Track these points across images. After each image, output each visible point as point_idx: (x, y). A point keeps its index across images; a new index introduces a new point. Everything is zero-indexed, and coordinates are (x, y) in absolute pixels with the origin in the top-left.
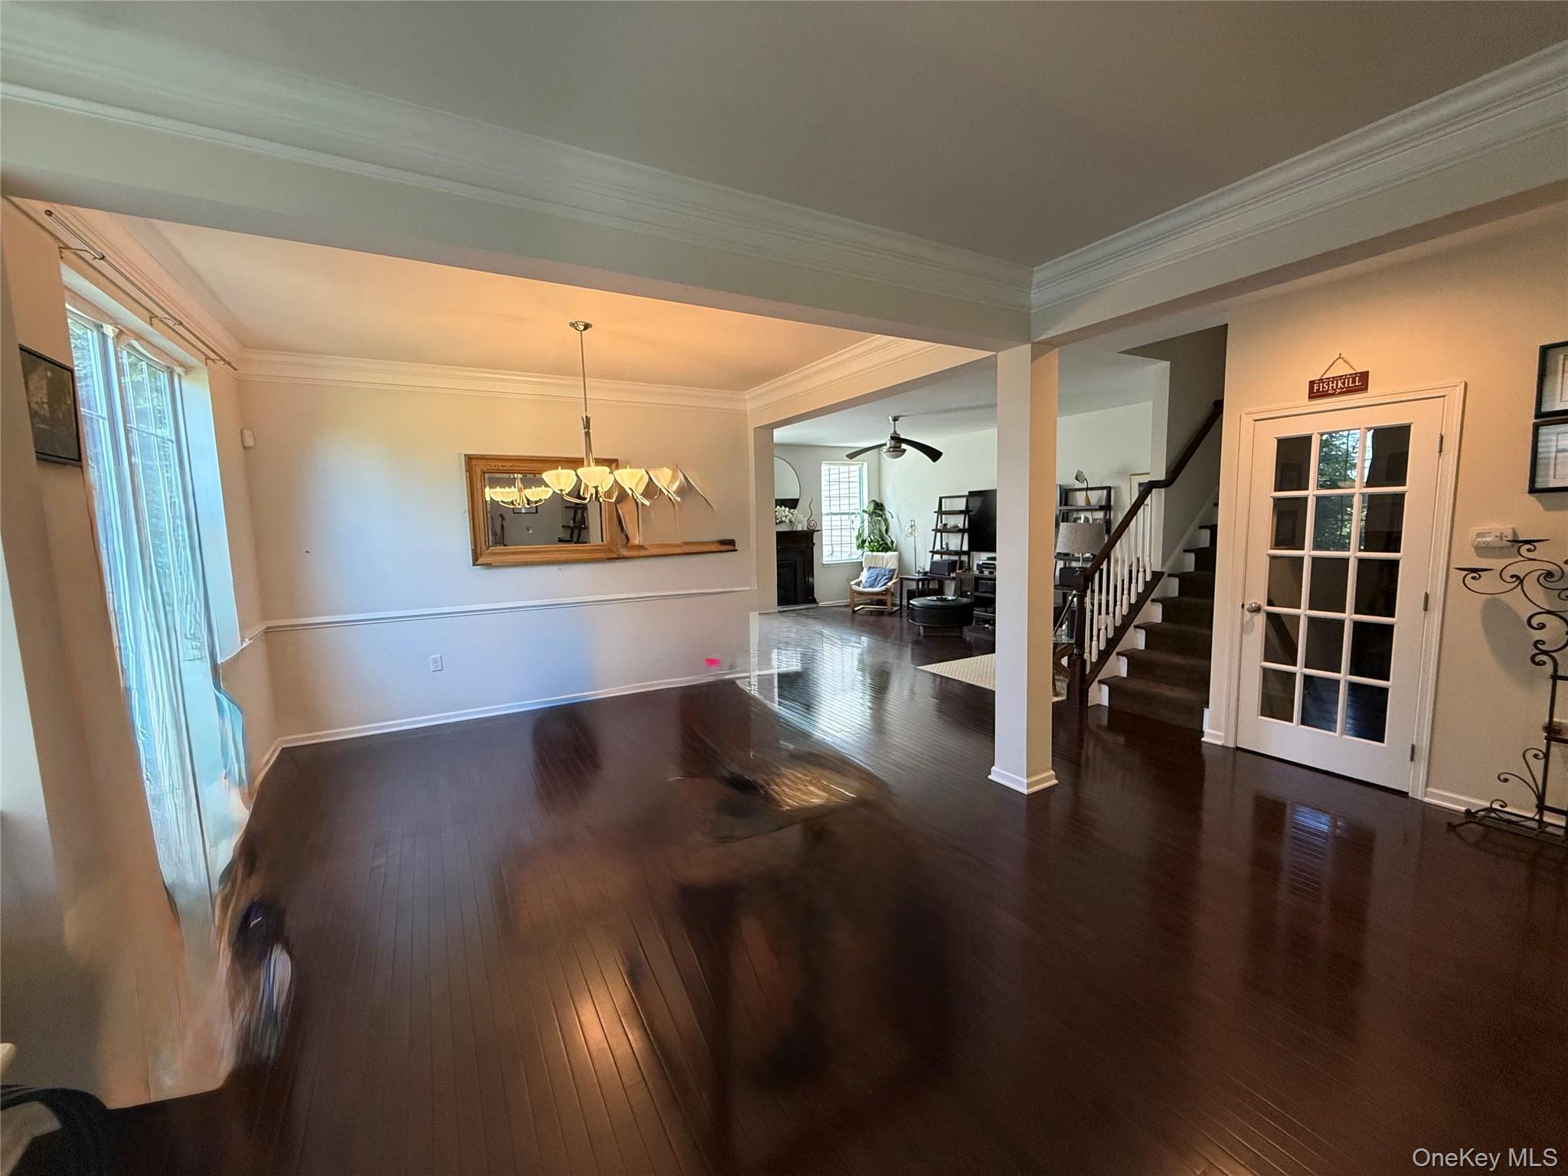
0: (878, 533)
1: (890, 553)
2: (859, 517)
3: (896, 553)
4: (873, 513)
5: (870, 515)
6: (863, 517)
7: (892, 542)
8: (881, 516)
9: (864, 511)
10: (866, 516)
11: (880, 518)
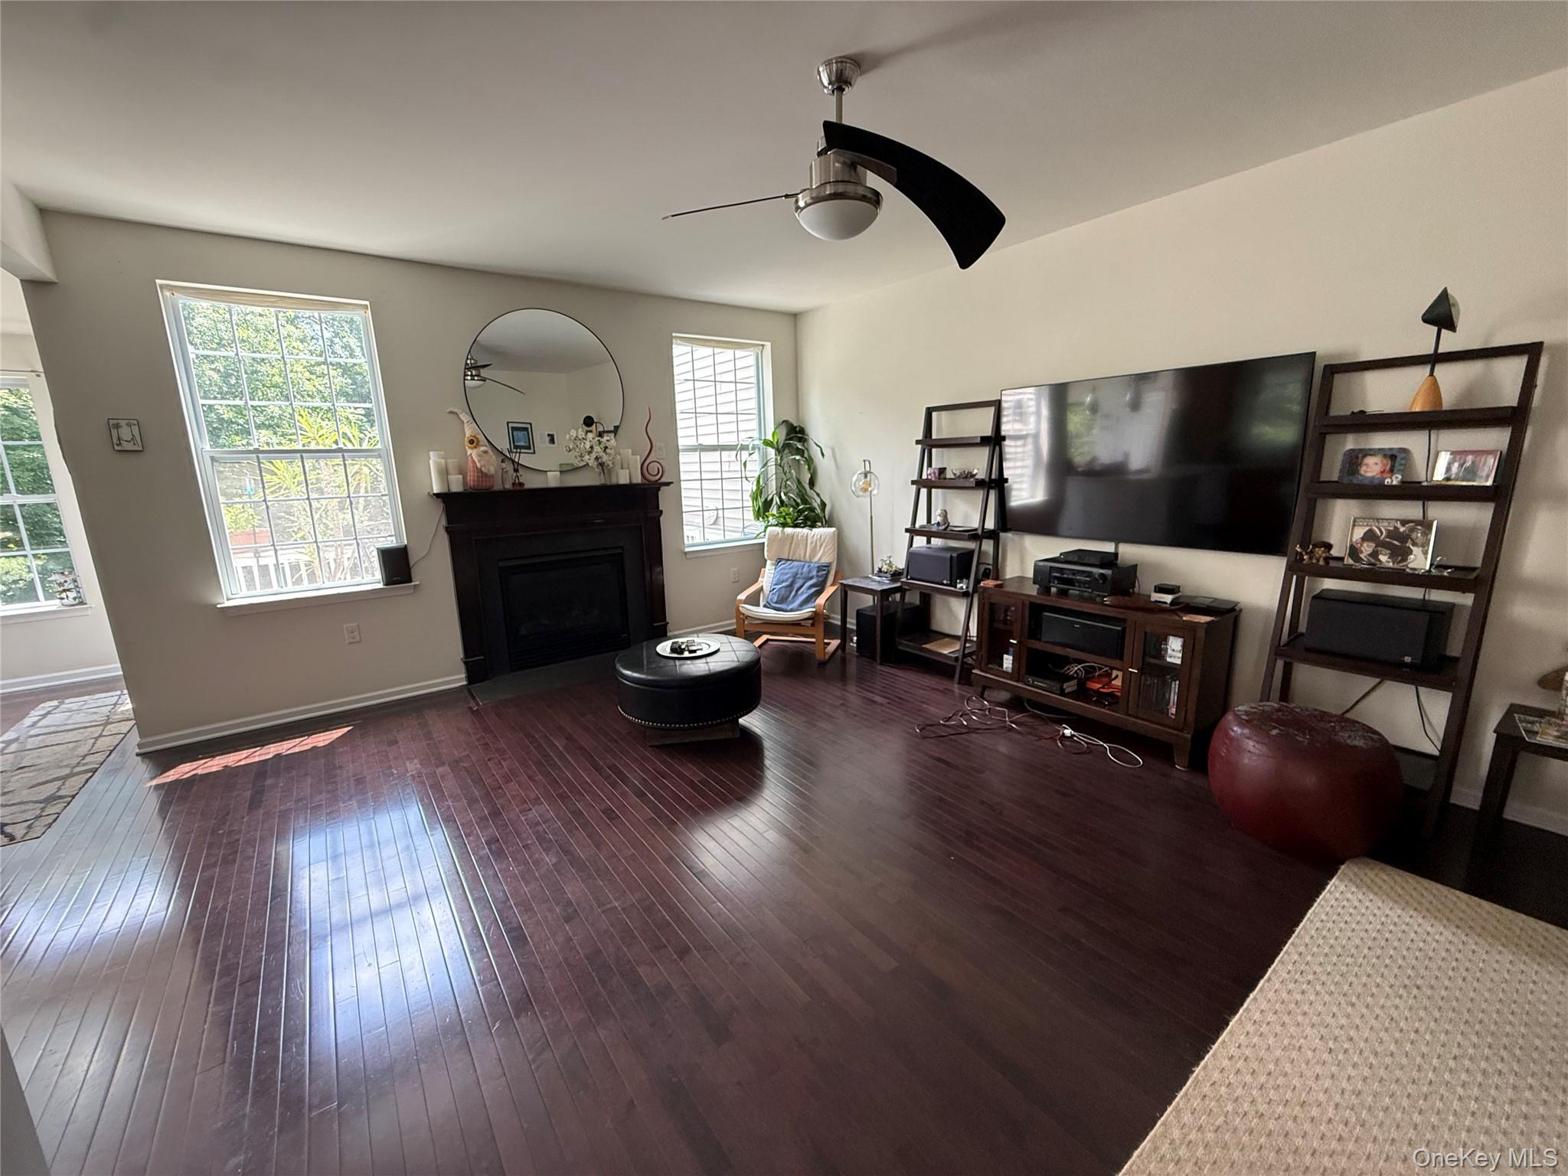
0: (794, 487)
1: (820, 532)
2: (756, 456)
3: (833, 529)
4: (786, 446)
5: (779, 451)
6: (765, 455)
7: (823, 505)
8: (800, 452)
9: (767, 443)
10: (772, 452)
11: (798, 457)
